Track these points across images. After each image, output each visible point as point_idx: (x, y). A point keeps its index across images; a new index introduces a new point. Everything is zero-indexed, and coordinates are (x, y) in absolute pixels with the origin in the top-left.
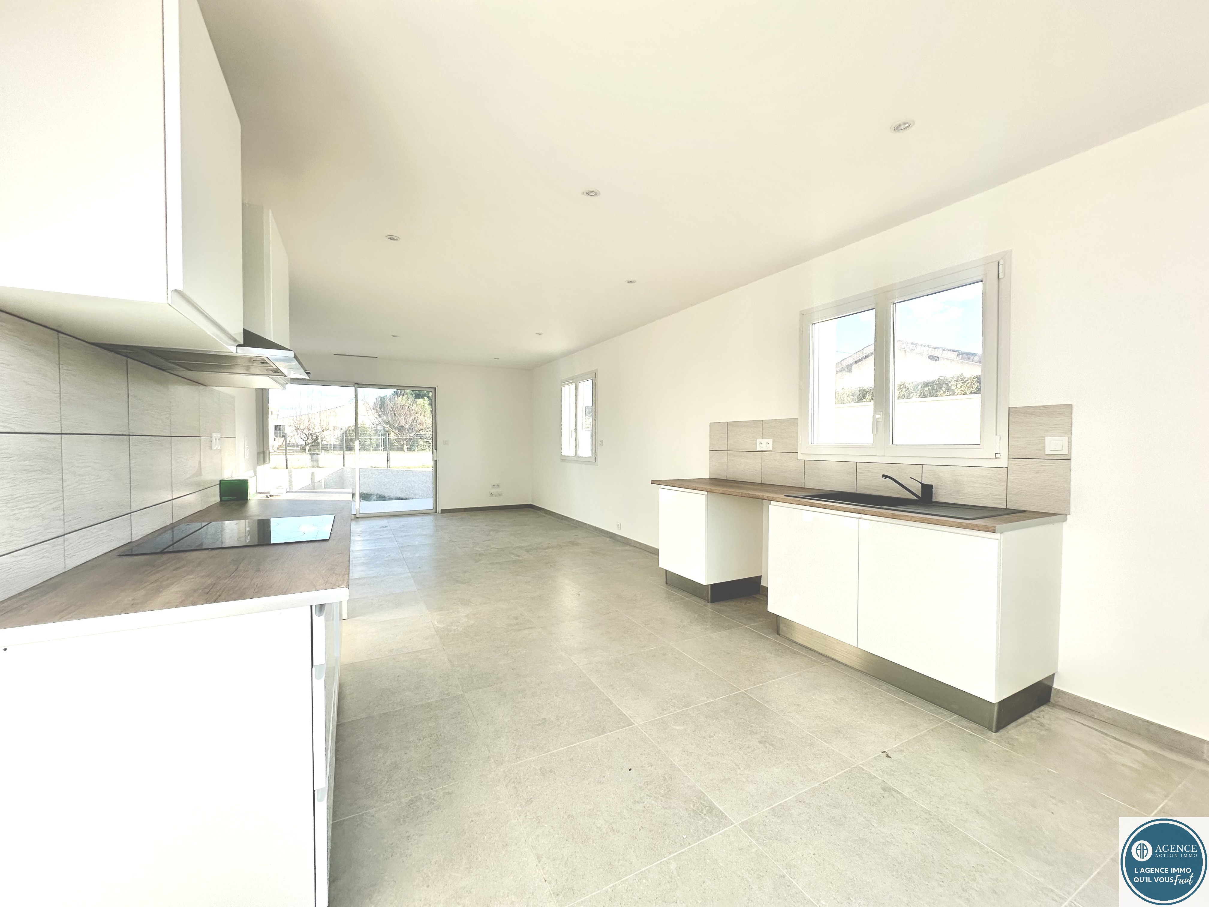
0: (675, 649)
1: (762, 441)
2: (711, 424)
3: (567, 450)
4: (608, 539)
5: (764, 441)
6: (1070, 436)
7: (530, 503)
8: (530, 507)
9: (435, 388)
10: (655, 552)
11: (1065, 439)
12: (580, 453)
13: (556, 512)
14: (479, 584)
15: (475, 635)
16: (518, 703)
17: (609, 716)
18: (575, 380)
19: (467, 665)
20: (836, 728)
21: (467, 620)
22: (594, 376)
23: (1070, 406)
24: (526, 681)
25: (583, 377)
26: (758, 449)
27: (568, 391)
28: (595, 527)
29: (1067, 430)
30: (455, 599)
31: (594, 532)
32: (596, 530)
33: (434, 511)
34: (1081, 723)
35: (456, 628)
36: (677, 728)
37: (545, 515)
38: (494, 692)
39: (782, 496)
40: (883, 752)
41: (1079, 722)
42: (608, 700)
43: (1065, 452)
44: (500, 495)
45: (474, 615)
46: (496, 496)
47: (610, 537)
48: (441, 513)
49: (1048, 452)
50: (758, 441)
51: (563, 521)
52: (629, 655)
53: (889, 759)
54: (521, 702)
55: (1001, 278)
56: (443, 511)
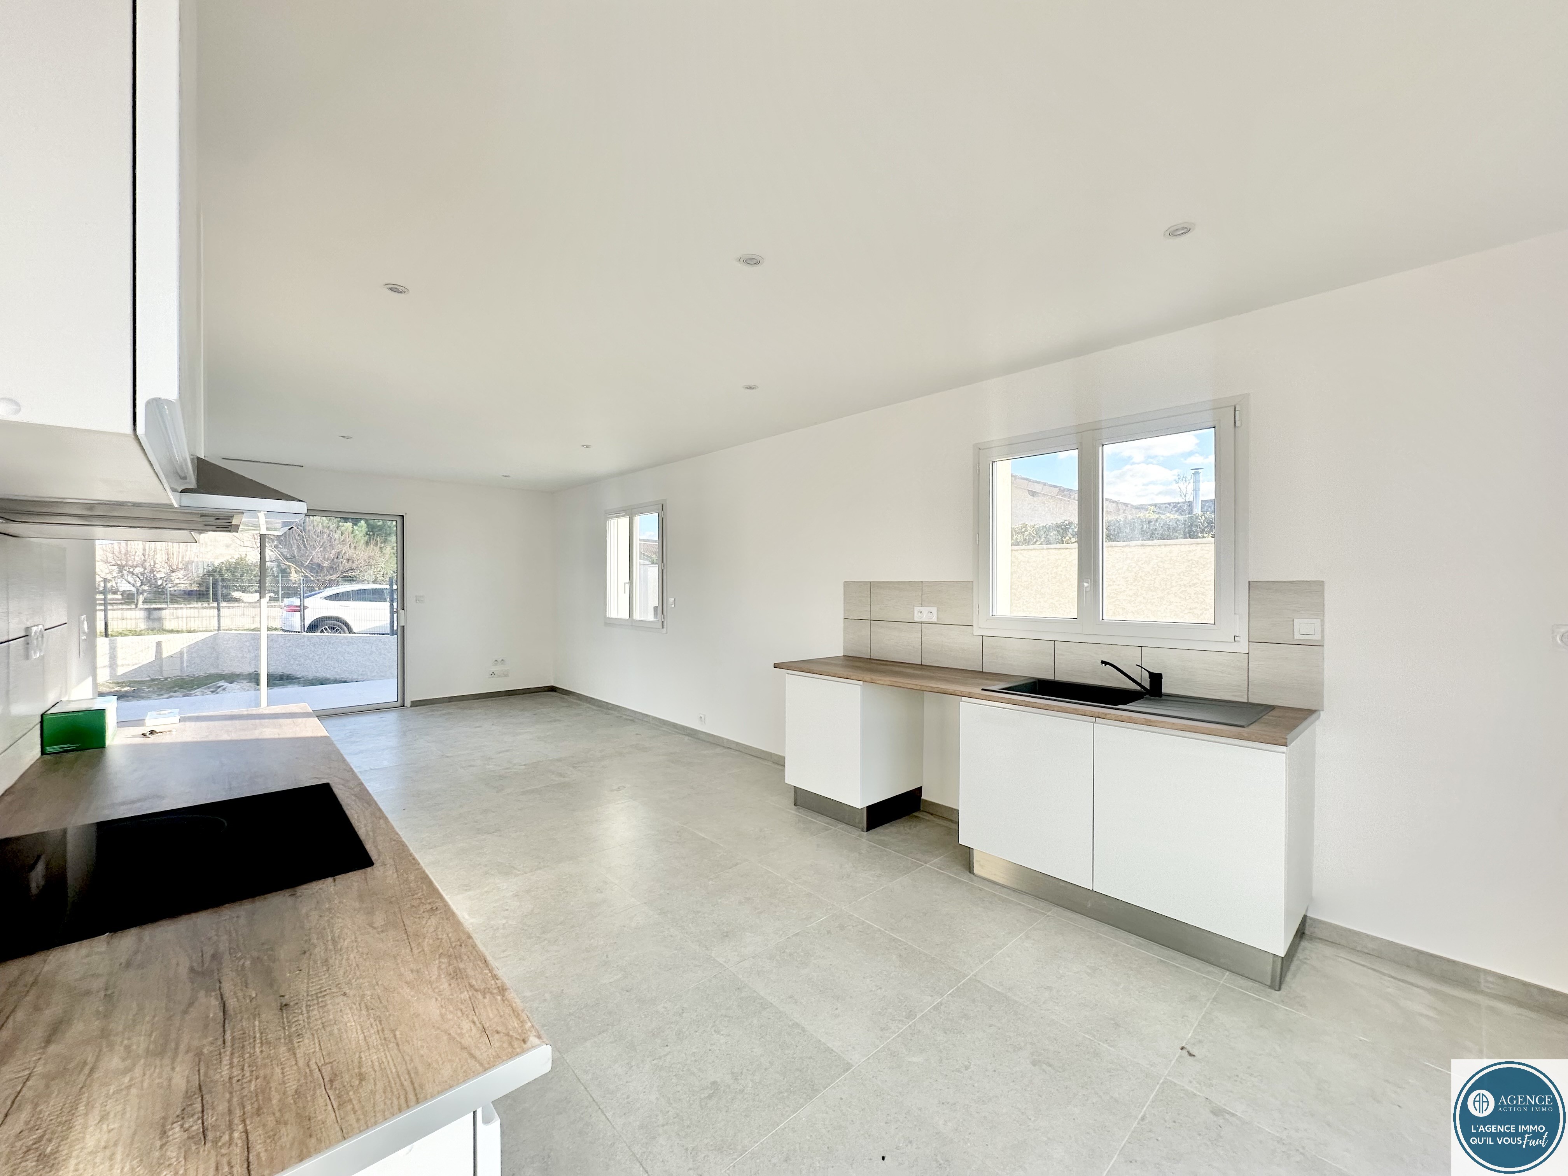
0: (852, 915)
1: (921, 609)
2: (846, 584)
3: (617, 608)
4: (686, 738)
5: (925, 610)
6: (1322, 618)
7: (552, 684)
8: (553, 689)
9: (403, 516)
10: (779, 762)
11: (1318, 622)
12: (637, 616)
13: (596, 698)
14: (516, 831)
15: (544, 932)
16: (660, 1058)
17: (810, 1058)
18: (631, 512)
19: (547, 996)
20: (1112, 1019)
21: (518, 904)
22: (662, 509)
23: (1321, 583)
24: (657, 1012)
25: (643, 509)
26: (916, 619)
27: (618, 528)
28: (663, 720)
29: (1318, 610)
30: (486, 866)
31: (661, 727)
32: (664, 724)
33: (399, 703)
34: (1351, 961)
35: (504, 921)
36: (915, 1059)
37: (579, 702)
38: (611, 1042)
39: (978, 690)
40: (1182, 1049)
41: (1348, 959)
42: (796, 1025)
43: (1317, 637)
44: (506, 676)
45: (528, 891)
46: (499, 676)
47: (688, 735)
48: (411, 706)
49: (1297, 636)
50: (917, 609)
51: (611, 712)
52: (794, 935)
53: (1193, 1058)
54: (665, 1056)
55: (1238, 427)
56: (415, 704)
